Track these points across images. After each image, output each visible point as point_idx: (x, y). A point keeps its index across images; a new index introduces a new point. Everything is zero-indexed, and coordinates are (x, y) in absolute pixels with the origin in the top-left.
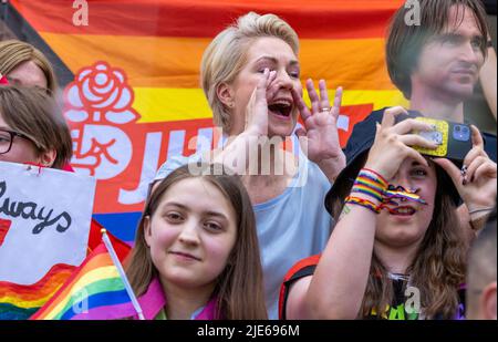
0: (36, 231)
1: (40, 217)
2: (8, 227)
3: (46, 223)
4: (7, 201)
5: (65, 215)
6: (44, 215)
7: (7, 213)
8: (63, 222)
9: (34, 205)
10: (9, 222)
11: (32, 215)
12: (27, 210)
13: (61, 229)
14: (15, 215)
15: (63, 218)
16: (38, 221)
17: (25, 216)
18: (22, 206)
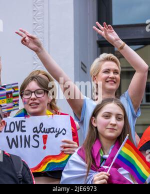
0: (56, 136)
1: (56, 132)
2: (47, 137)
3: (59, 133)
4: (44, 129)
5: (64, 129)
6: (58, 131)
7: (45, 133)
8: (64, 132)
9: (53, 128)
10: (47, 135)
11: (54, 131)
12: (52, 130)
13: (64, 134)
14: (48, 133)
15: (63, 130)
16: (56, 133)
17: (52, 132)
18: (50, 129)
